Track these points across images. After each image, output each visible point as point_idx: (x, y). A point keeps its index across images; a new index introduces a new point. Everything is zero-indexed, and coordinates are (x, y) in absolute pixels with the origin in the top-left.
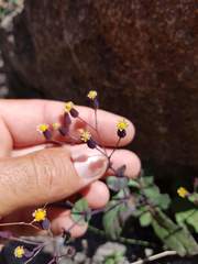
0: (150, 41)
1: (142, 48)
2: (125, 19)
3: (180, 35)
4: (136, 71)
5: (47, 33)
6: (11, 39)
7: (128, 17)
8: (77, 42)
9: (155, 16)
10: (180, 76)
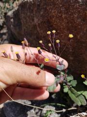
0: (68, 23)
1: (64, 25)
2: (58, 14)
3: (79, 20)
4: (62, 34)
5: (27, 18)
6: (12, 20)
7: (60, 13)
8: (39, 22)
9: (70, 13)
10: (79, 36)
